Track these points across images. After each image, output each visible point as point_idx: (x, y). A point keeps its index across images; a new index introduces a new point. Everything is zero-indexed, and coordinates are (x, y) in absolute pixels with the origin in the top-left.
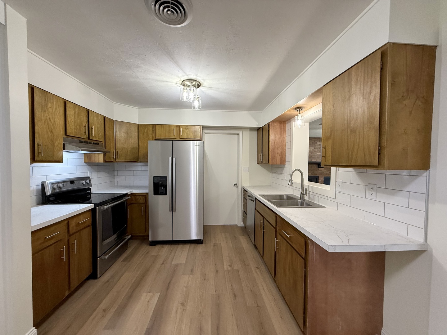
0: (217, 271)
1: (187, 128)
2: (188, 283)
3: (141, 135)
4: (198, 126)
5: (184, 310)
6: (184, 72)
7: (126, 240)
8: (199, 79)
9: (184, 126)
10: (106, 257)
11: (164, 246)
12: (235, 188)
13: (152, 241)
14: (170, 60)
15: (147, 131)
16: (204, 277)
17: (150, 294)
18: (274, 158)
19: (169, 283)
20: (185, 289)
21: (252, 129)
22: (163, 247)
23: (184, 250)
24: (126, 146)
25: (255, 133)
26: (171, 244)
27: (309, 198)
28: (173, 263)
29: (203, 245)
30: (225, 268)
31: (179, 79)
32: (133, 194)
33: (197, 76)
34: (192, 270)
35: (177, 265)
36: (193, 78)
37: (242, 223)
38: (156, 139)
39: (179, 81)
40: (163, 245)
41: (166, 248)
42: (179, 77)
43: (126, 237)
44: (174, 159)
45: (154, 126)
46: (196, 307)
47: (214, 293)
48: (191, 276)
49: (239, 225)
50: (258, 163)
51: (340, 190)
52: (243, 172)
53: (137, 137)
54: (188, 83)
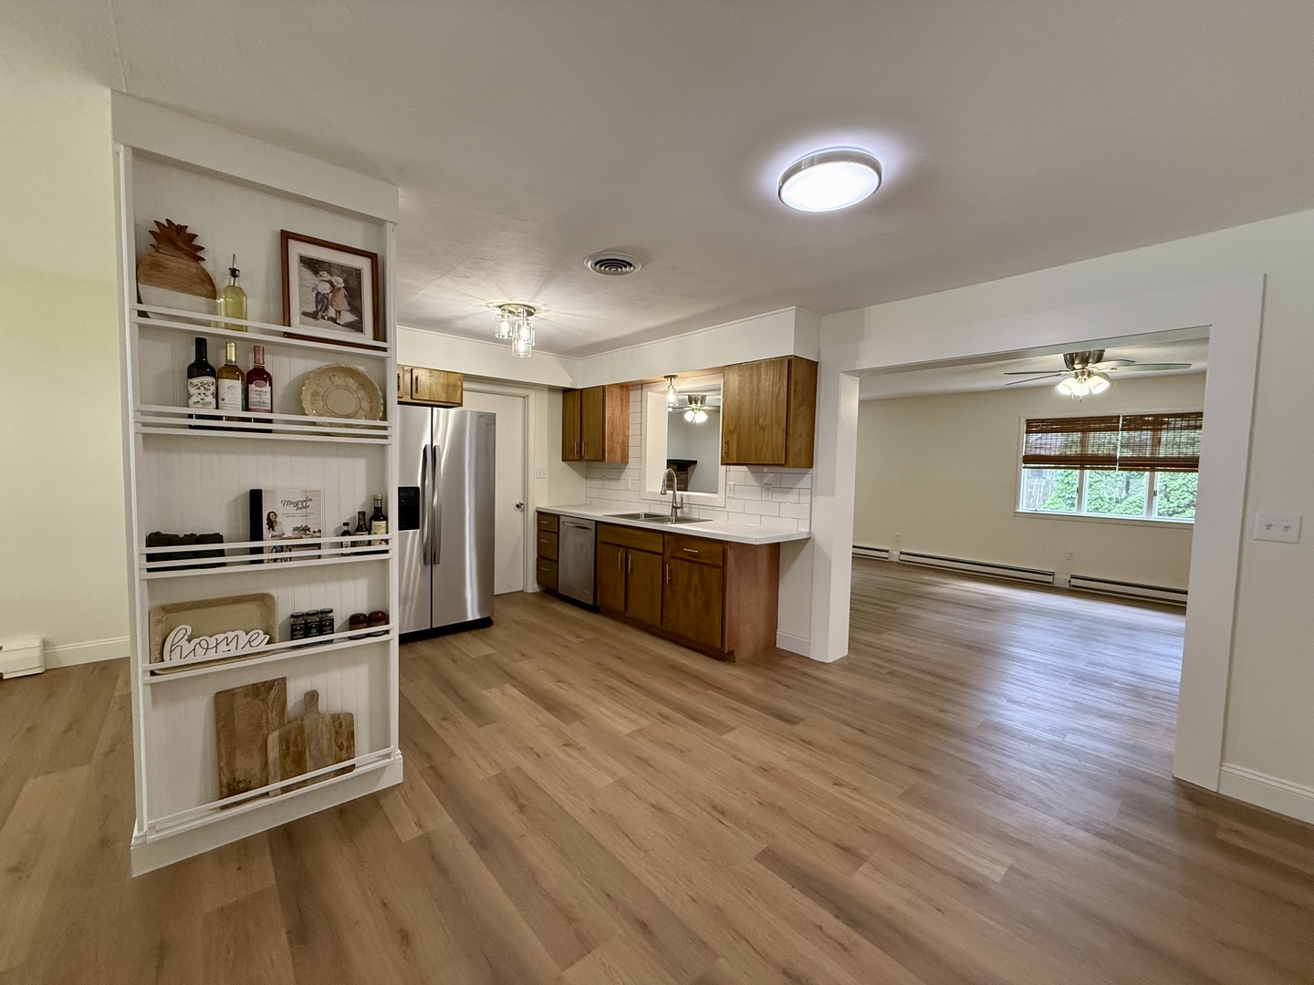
0: (566, 647)
1: (431, 376)
2: (537, 666)
4: (457, 374)
5: (569, 684)
9: (423, 370)
12: (519, 513)
16: (556, 656)
17: (495, 690)
18: (612, 450)
19: (506, 673)
20: (539, 671)
21: (552, 389)
25: (559, 398)
27: (682, 512)
28: (473, 656)
30: (575, 641)
34: (523, 655)
35: (486, 657)
37: (536, 585)
46: (581, 678)
47: (589, 663)
48: (532, 660)
49: (530, 590)
50: (563, 460)
51: (731, 495)
52: (536, 478)
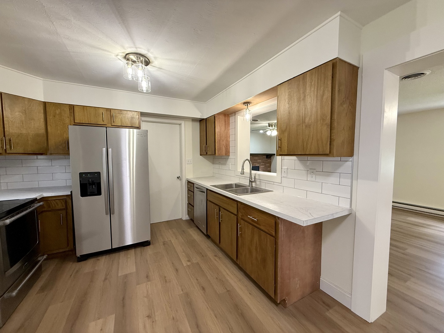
0: (177, 270)
1: (121, 113)
2: (148, 291)
3: (50, 118)
4: (136, 112)
5: (153, 322)
6: (134, 43)
7: (40, 262)
8: (150, 56)
9: (117, 110)
10: (14, 294)
11: (100, 258)
12: (178, 181)
13: (80, 256)
14: (120, 23)
15: (60, 113)
16: (165, 280)
17: (101, 321)
18: (220, 149)
19: (124, 299)
20: (146, 299)
21: (194, 120)
22: (99, 260)
23: (129, 256)
24: (24, 132)
25: (197, 125)
26: (110, 254)
27: (256, 184)
28: (120, 275)
29: (151, 246)
30: (185, 265)
31: (123, 51)
32: (43, 199)
33: (148, 51)
34: (147, 277)
35: (126, 276)
36: (143, 52)
37: (187, 216)
38: (76, 124)
39: (122, 53)
40: (97, 257)
41: (103, 260)
42: (123, 47)
43: (39, 259)
44: (110, 150)
45: (72, 107)
46: (166, 313)
47: (182, 292)
48: (149, 283)
49: (184, 219)
50: (201, 155)
51: (285, 176)
52: (186, 164)
53: (42, 120)
54: (132, 57)
